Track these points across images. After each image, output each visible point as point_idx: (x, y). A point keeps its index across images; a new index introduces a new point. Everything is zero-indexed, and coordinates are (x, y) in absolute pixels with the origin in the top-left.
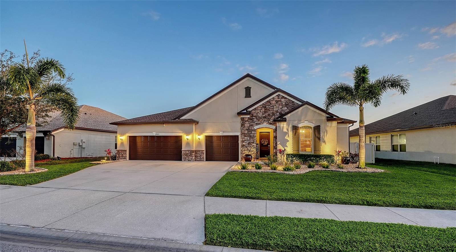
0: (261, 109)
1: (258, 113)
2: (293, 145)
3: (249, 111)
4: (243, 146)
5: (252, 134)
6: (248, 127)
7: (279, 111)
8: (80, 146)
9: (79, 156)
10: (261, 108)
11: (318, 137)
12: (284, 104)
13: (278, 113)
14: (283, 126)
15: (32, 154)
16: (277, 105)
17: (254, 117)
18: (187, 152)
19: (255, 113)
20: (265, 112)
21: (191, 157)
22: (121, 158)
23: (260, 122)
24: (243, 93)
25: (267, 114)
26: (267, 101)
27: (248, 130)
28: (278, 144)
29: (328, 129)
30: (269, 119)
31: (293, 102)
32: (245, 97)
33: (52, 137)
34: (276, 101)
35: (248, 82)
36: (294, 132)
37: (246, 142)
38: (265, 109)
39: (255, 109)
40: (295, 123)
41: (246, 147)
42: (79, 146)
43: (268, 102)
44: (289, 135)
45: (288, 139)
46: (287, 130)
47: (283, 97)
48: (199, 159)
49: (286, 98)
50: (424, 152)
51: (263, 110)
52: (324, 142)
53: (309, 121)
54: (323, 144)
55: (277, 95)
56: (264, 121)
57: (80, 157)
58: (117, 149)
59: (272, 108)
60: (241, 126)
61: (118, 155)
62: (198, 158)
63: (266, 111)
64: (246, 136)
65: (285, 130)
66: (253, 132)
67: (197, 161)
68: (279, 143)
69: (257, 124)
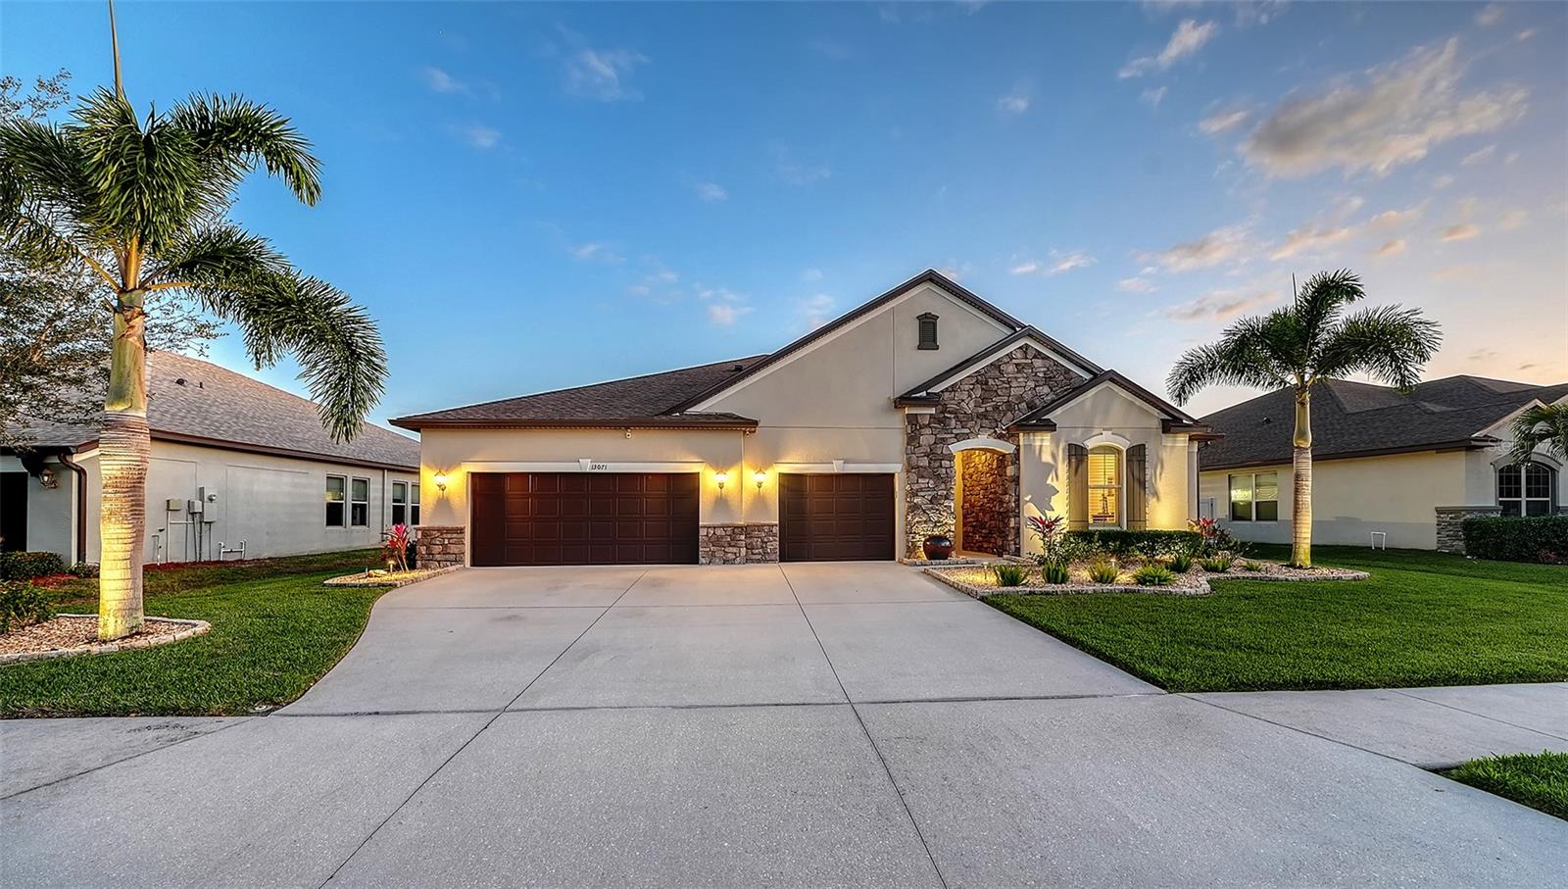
0: (972, 390)
1: (963, 401)
2: (1069, 504)
3: (935, 394)
4: (913, 508)
5: (944, 470)
6: (930, 446)
7: (1028, 397)
8: (193, 514)
9: (191, 558)
10: (971, 387)
11: (1139, 481)
12: (1041, 375)
13: (1024, 404)
14: (1041, 446)
15: (133, 550)
16: (1022, 380)
17: (949, 412)
18: (719, 532)
19: (953, 402)
20: (984, 400)
21: (735, 550)
22: (439, 562)
23: (967, 431)
24: (911, 334)
25: (989, 406)
26: (991, 364)
27: (930, 454)
28: (1027, 502)
29: (1165, 455)
30: (996, 421)
31: (1068, 371)
32: (920, 348)
33: (75, 475)
34: (1017, 365)
35: (927, 299)
36: (1074, 465)
37: (922, 494)
38: (982, 389)
39: (953, 388)
40: (1076, 438)
41: (925, 512)
42: (190, 516)
43: (995, 366)
44: (1059, 473)
45: (1055, 484)
46: (1054, 457)
47: (1038, 355)
48: (760, 554)
49: (1048, 358)
50: (1334, 519)
51: (979, 393)
52: (1156, 494)
53: (1114, 431)
54: (1152, 501)
55: (1020, 348)
56: (982, 427)
57: (195, 563)
58: (421, 525)
59: (1006, 388)
60: (908, 444)
61: (423, 550)
62: (756, 551)
63: (986, 396)
64: (923, 477)
65: (1047, 458)
66: (946, 463)
67: (753, 561)
68: (1027, 499)
69: (958, 438)
